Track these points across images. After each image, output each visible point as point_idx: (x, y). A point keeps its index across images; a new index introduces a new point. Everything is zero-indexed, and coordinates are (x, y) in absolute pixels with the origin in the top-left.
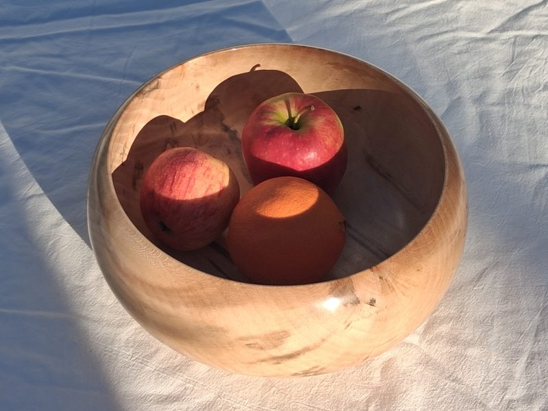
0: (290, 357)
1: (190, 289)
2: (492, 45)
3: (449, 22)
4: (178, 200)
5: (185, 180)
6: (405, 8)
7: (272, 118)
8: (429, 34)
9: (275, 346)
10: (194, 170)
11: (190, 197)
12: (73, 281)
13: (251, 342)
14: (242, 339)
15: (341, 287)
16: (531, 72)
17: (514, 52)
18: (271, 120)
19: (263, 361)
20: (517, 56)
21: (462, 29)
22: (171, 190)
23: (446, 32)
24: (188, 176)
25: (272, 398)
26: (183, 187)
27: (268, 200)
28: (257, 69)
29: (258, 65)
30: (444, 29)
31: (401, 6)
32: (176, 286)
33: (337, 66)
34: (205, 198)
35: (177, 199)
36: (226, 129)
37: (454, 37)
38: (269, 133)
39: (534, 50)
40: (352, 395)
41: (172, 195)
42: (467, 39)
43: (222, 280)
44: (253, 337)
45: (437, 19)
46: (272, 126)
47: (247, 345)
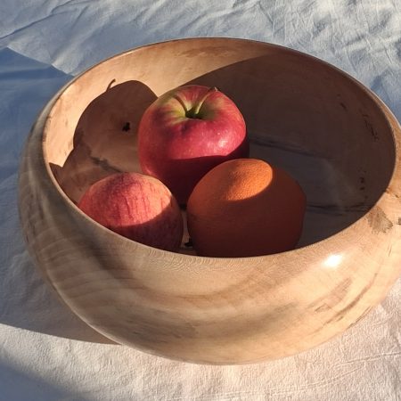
0: (352, 305)
1: (250, 278)
2: (245, 16)
3: (194, 9)
4: (144, 224)
5: (139, 202)
6: (147, 10)
7: (175, 116)
8: (186, 24)
9: (341, 299)
10: (141, 189)
11: (151, 216)
12: (43, 368)
13: (321, 304)
14: (311, 306)
15: (375, 216)
16: (294, 25)
17: (266, 15)
18: (176, 119)
19: (328, 322)
20: (272, 16)
21: (211, 10)
22: (131, 217)
23: (199, 18)
24: (140, 197)
25: (314, 372)
26: (141, 209)
27: (232, 185)
28: (113, 85)
29: (114, 81)
30: (196, 16)
31: (143, 9)
32: (234, 282)
33: (191, 53)
34: (164, 213)
35: (141, 222)
36: (96, 161)
37: (209, 20)
38: (183, 130)
39: (284, 8)
40: (375, 336)
41: (135, 221)
42: (221, 18)
43: (278, 255)
44: (321, 299)
45: (181, 11)
46: (182, 123)
47: (316, 310)
